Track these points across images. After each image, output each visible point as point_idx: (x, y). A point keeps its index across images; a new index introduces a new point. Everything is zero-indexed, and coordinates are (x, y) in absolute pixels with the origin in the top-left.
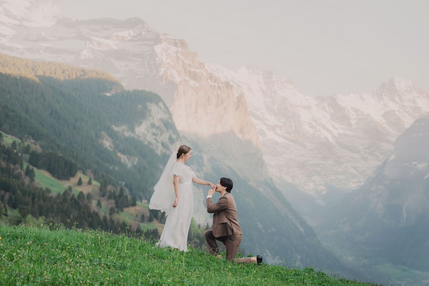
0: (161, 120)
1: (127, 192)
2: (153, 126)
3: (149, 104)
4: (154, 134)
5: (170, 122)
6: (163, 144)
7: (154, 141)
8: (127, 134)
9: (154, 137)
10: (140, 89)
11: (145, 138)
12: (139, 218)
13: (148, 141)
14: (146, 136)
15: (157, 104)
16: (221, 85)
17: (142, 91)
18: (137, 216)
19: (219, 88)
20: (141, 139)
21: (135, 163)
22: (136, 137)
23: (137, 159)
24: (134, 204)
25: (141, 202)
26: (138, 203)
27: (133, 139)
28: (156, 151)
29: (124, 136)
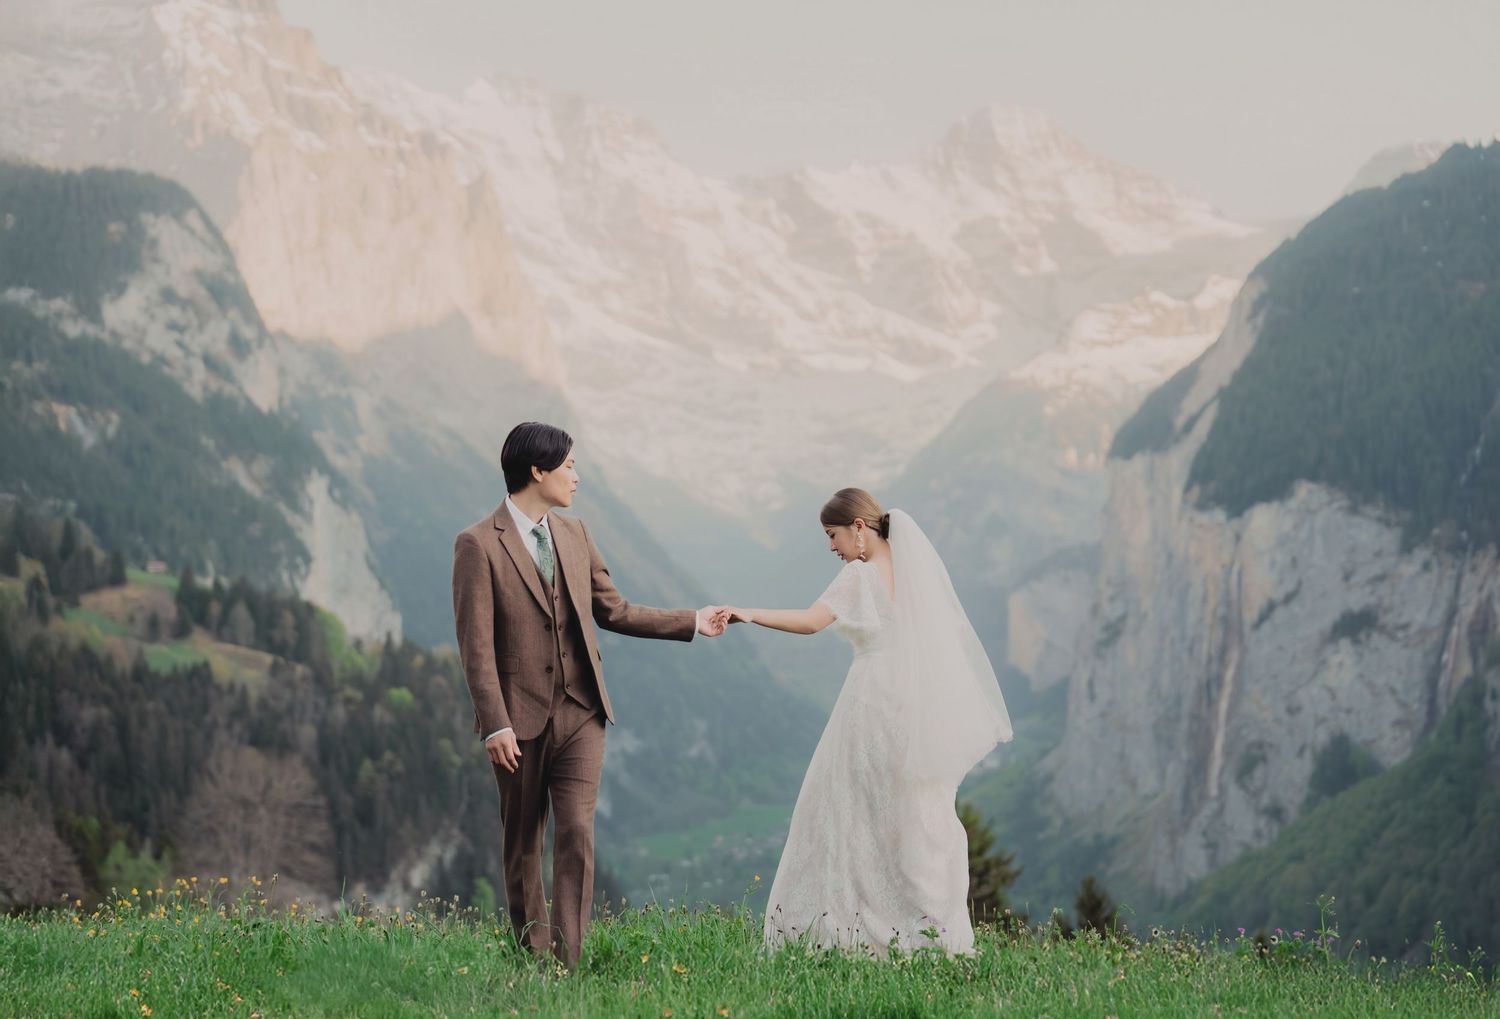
0: (199, 275)
1: (86, 535)
2: (168, 296)
3: (147, 218)
4: (173, 326)
5: (231, 279)
6: (209, 362)
7: (174, 352)
8: (73, 329)
9: (176, 335)
10: (112, 163)
11: (141, 342)
12: (140, 627)
13: (153, 352)
14: (144, 332)
15: (178, 216)
16: (405, 145)
17: (121, 174)
18: (131, 620)
19: (401, 154)
20: (127, 344)
21: (111, 431)
22: (106, 337)
23: (115, 417)
24: (117, 580)
25: (144, 568)
26: (132, 572)
27: (98, 345)
28: (186, 387)
29: (63, 336)
